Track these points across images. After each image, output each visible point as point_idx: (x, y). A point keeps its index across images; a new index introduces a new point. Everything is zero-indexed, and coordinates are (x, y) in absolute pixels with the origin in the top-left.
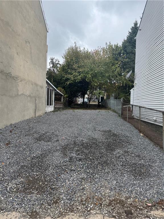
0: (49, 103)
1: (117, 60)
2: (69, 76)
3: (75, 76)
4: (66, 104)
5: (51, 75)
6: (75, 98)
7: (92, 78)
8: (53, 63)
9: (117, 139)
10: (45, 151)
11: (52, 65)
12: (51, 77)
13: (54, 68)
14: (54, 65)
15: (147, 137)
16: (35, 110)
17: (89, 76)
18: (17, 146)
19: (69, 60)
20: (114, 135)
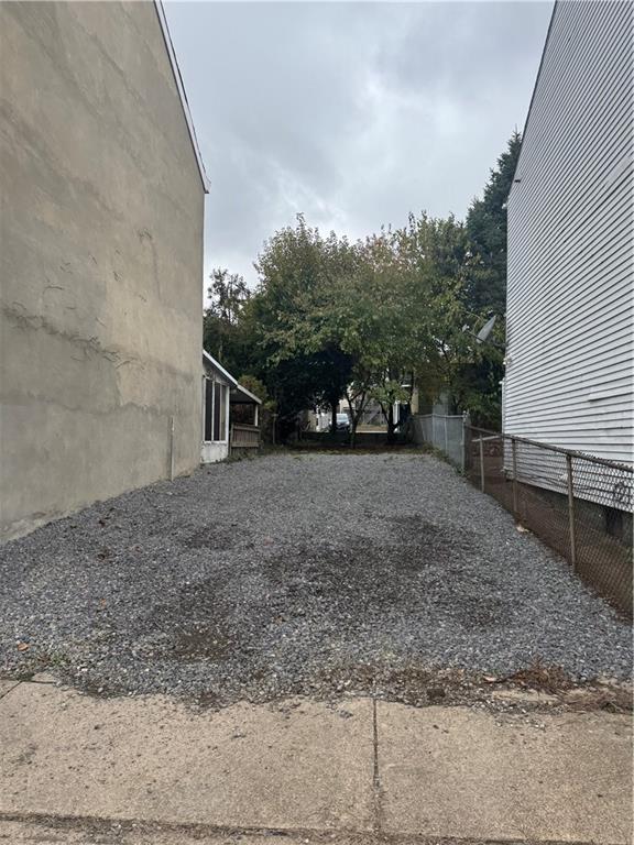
0: (212, 433)
1: (449, 273)
2: (282, 335)
3: (301, 335)
4: (270, 435)
5: (216, 332)
6: (302, 412)
7: (363, 339)
8: (221, 289)
9: (437, 541)
10: (216, 572)
11: (217, 298)
12: (217, 340)
13: (226, 307)
14: (227, 296)
15: (536, 535)
16: (170, 455)
17: (350, 332)
18: (131, 560)
19: (280, 280)
20: (429, 529)
